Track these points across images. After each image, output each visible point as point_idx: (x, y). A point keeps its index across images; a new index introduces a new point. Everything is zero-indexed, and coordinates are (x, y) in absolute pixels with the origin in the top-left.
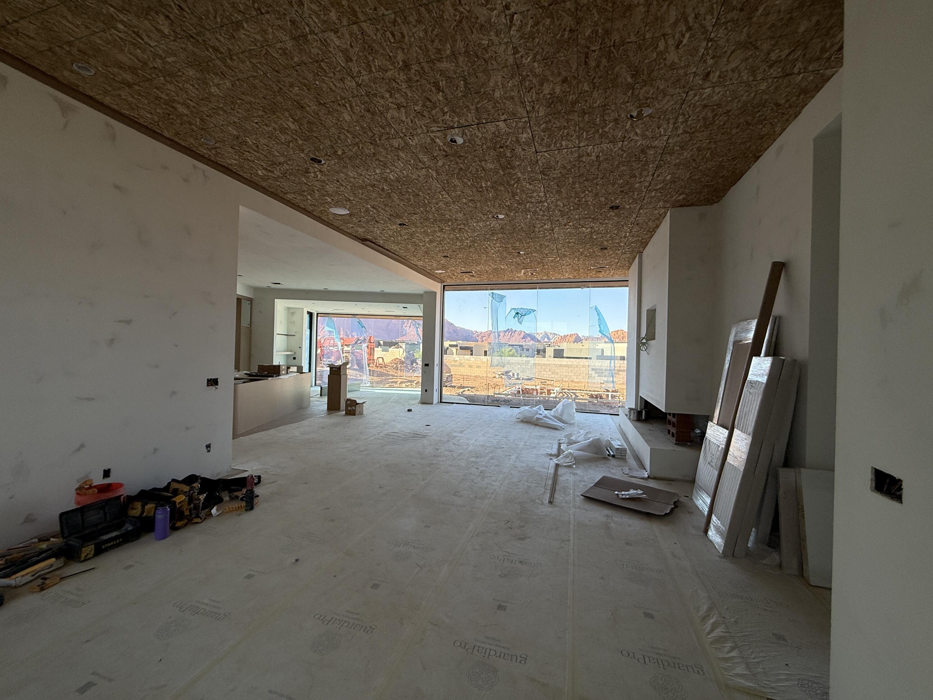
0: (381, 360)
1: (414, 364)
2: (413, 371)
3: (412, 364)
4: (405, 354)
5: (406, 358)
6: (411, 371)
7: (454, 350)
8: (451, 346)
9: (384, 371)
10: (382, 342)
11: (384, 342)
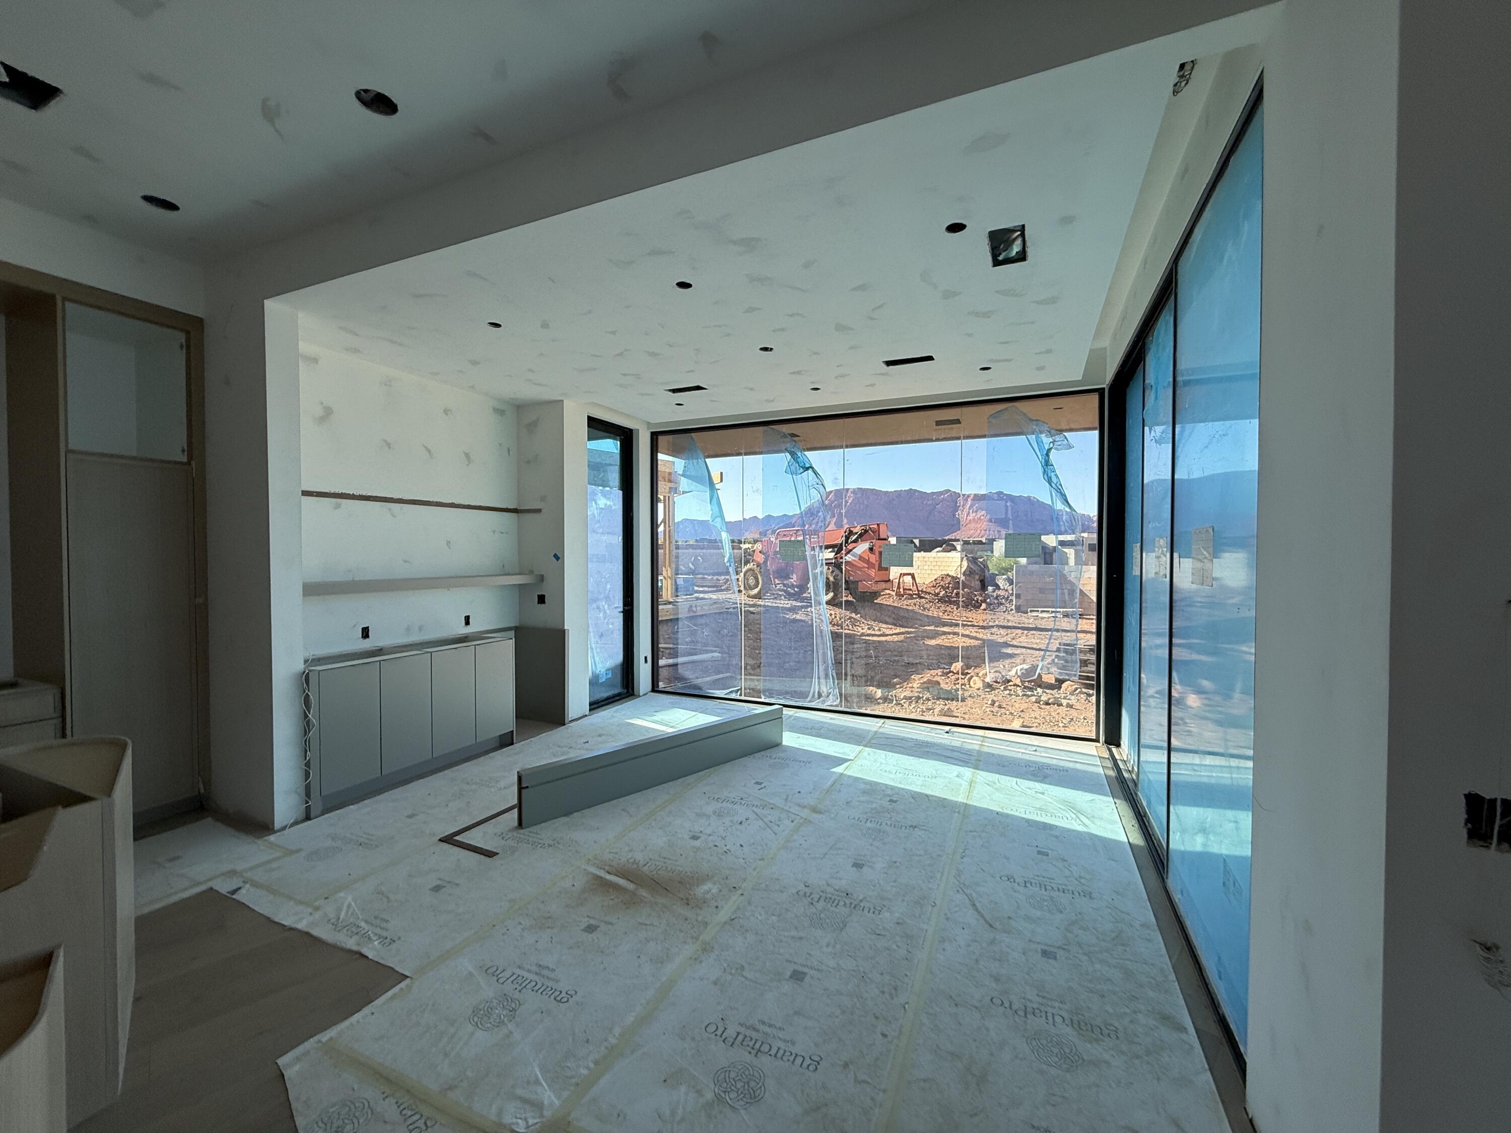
0: (908, 579)
1: (990, 588)
2: (989, 605)
3: (984, 587)
4: (965, 564)
5: (969, 573)
6: (984, 606)
7: (1070, 552)
8: (1063, 543)
9: (916, 608)
10: (917, 542)
11: (920, 541)
